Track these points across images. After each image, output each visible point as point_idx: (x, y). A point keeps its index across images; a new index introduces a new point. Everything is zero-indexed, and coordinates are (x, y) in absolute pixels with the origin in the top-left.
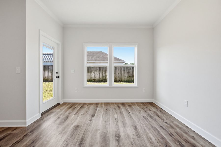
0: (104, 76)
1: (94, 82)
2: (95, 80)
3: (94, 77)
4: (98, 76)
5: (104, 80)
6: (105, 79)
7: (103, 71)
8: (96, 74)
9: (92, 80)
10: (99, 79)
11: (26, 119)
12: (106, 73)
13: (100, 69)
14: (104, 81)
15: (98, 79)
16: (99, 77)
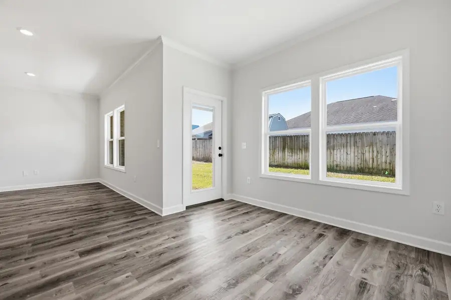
0: (368, 159)
1: (340, 171)
2: (342, 168)
3: (339, 160)
4: (349, 159)
5: (369, 169)
6: (371, 166)
7: (363, 146)
8: (345, 153)
9: (335, 167)
10: (352, 166)
11: (162, 207)
12: (373, 151)
13: (355, 142)
14: (367, 170)
15: (349, 165)
16: (352, 162)
